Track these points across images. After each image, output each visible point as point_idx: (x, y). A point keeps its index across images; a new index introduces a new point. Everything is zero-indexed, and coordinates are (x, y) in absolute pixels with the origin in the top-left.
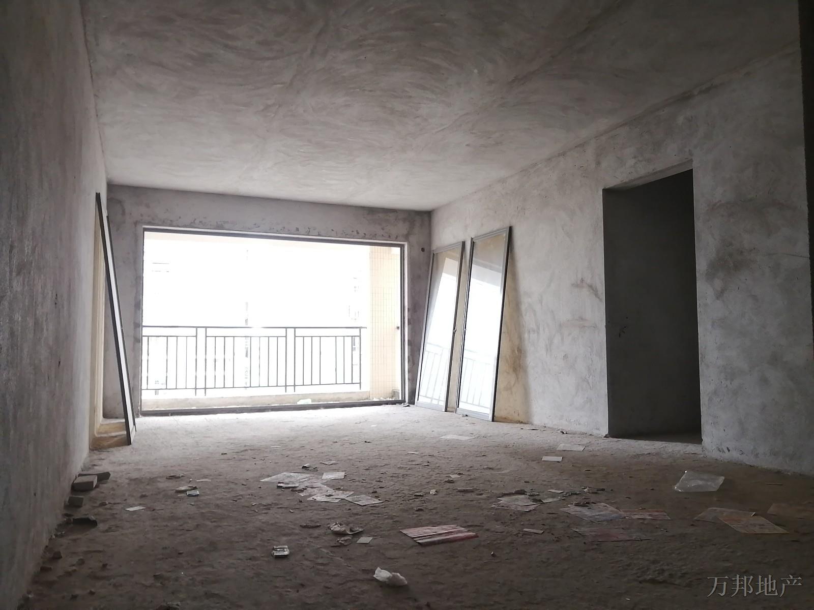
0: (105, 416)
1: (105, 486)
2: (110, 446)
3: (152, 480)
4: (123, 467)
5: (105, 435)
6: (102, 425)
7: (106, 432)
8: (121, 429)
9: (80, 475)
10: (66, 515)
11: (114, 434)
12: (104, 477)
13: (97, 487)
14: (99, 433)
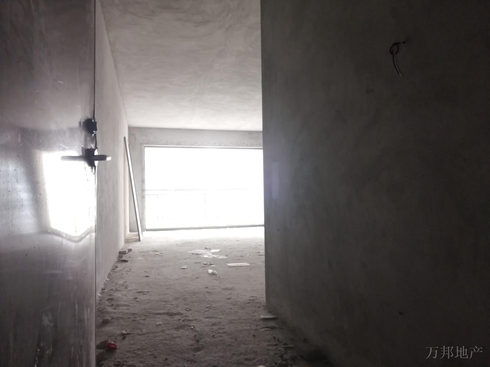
0: (130, 231)
1: (130, 253)
2: (132, 242)
3: (147, 252)
4: (137, 248)
5: (130, 238)
6: (129, 235)
7: (131, 237)
8: (137, 236)
9: (122, 249)
10: (118, 259)
11: (134, 238)
12: (130, 250)
13: (127, 253)
14: (128, 237)
